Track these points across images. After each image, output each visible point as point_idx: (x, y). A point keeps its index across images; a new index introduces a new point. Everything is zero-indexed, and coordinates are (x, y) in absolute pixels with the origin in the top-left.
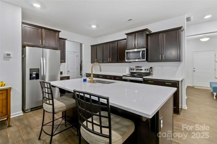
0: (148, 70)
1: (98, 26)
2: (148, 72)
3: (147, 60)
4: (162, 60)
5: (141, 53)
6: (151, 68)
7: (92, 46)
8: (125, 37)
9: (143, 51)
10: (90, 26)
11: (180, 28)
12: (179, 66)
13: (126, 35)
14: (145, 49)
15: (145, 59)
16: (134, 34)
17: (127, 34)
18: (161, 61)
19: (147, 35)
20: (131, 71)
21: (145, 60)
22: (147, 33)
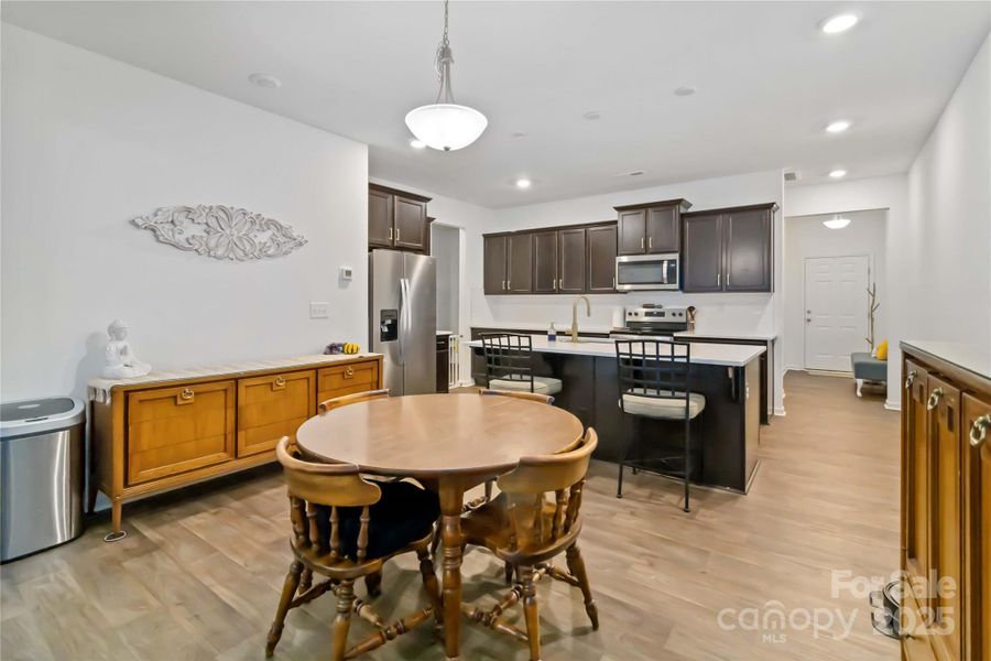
0: (680, 315)
1: (534, 181)
2: (683, 319)
3: (682, 287)
4: (724, 287)
5: (665, 265)
6: (691, 309)
7: (487, 237)
8: (614, 216)
9: (670, 262)
10: (513, 182)
11: (769, 206)
12: (766, 303)
13: (616, 212)
14: (676, 256)
15: (675, 283)
16: (643, 211)
17: (619, 209)
18: (721, 290)
19: (683, 216)
20: (628, 319)
21: (677, 286)
22: (683, 210)
